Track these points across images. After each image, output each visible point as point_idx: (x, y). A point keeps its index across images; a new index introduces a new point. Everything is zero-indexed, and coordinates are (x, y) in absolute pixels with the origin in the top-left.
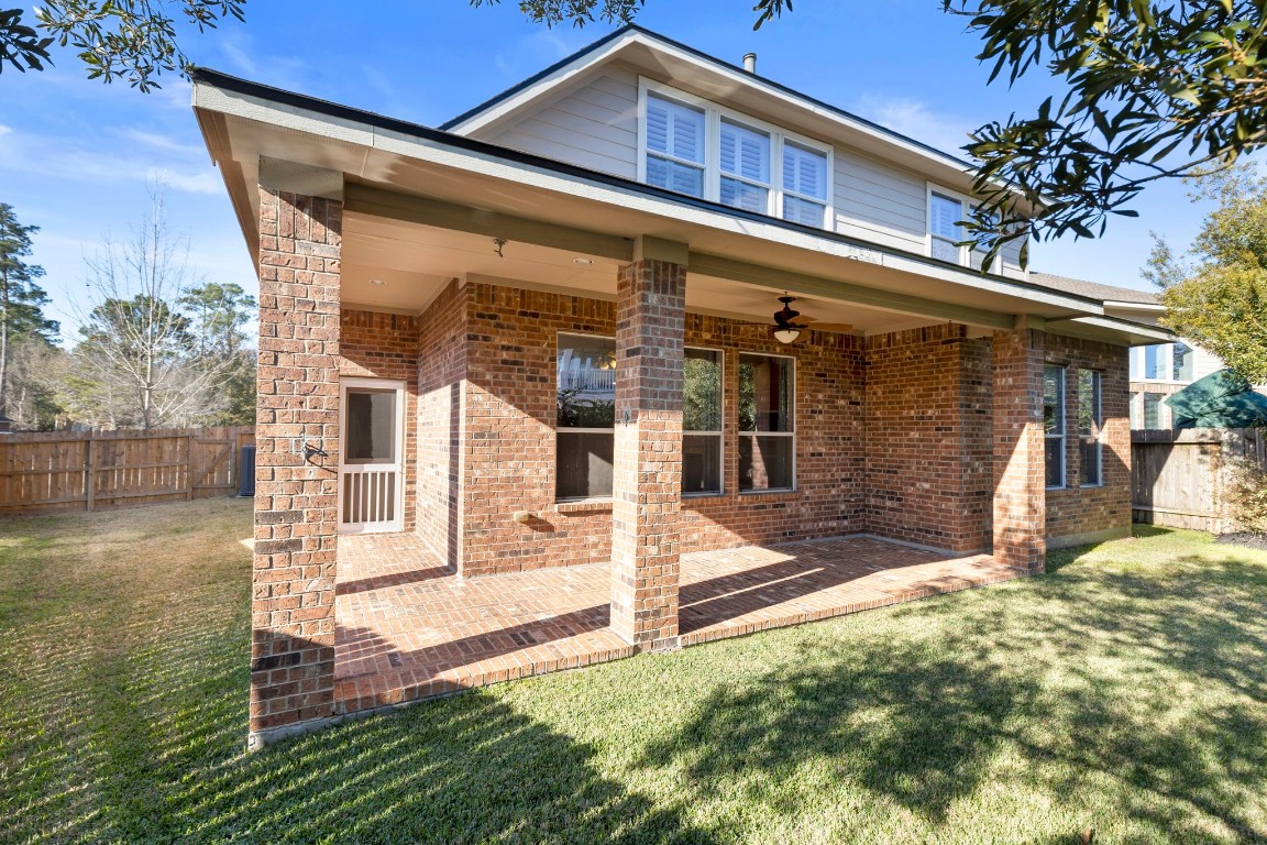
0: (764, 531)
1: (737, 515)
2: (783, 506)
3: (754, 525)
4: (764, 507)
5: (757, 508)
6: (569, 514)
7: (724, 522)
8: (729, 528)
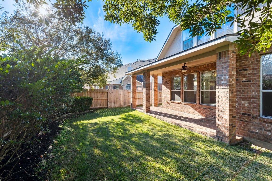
0: (206, 114)
1: (198, 109)
2: (212, 109)
3: (203, 112)
4: (206, 108)
5: (204, 108)
6: (171, 102)
7: (196, 110)
8: (197, 111)
